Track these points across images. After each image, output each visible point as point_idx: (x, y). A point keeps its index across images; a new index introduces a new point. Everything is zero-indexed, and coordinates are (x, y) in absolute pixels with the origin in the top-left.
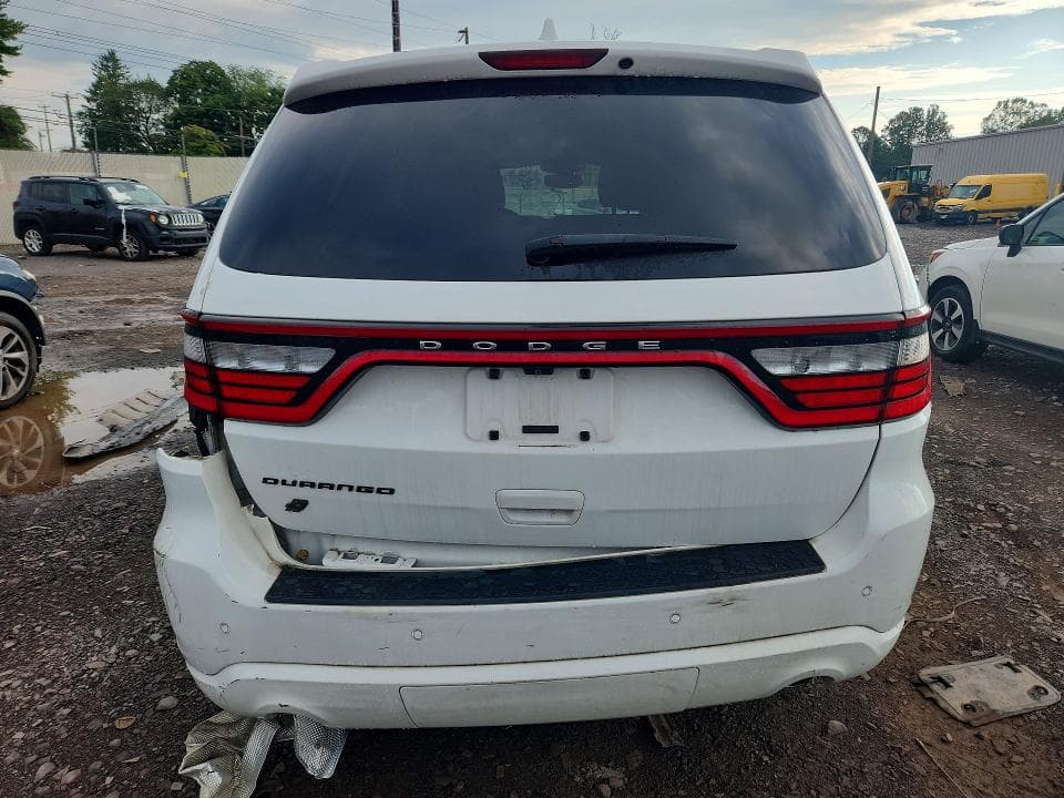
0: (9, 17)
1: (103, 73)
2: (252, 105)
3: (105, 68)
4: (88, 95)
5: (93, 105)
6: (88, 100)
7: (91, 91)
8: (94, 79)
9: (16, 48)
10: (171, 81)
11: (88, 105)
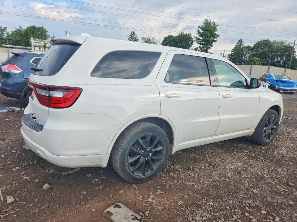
0: (217, 34)
1: (238, 45)
2: (277, 51)
3: (238, 43)
4: (232, 50)
5: (233, 53)
6: (232, 51)
7: (233, 49)
8: (235, 46)
9: (216, 40)
10: (255, 46)
11: (231, 53)
